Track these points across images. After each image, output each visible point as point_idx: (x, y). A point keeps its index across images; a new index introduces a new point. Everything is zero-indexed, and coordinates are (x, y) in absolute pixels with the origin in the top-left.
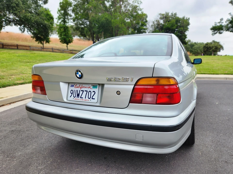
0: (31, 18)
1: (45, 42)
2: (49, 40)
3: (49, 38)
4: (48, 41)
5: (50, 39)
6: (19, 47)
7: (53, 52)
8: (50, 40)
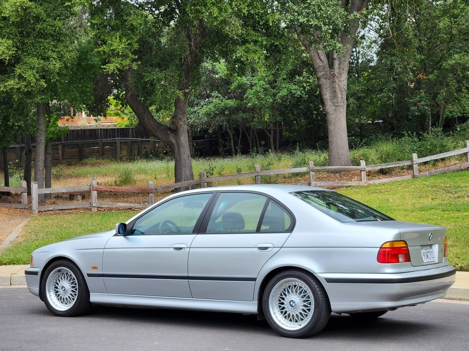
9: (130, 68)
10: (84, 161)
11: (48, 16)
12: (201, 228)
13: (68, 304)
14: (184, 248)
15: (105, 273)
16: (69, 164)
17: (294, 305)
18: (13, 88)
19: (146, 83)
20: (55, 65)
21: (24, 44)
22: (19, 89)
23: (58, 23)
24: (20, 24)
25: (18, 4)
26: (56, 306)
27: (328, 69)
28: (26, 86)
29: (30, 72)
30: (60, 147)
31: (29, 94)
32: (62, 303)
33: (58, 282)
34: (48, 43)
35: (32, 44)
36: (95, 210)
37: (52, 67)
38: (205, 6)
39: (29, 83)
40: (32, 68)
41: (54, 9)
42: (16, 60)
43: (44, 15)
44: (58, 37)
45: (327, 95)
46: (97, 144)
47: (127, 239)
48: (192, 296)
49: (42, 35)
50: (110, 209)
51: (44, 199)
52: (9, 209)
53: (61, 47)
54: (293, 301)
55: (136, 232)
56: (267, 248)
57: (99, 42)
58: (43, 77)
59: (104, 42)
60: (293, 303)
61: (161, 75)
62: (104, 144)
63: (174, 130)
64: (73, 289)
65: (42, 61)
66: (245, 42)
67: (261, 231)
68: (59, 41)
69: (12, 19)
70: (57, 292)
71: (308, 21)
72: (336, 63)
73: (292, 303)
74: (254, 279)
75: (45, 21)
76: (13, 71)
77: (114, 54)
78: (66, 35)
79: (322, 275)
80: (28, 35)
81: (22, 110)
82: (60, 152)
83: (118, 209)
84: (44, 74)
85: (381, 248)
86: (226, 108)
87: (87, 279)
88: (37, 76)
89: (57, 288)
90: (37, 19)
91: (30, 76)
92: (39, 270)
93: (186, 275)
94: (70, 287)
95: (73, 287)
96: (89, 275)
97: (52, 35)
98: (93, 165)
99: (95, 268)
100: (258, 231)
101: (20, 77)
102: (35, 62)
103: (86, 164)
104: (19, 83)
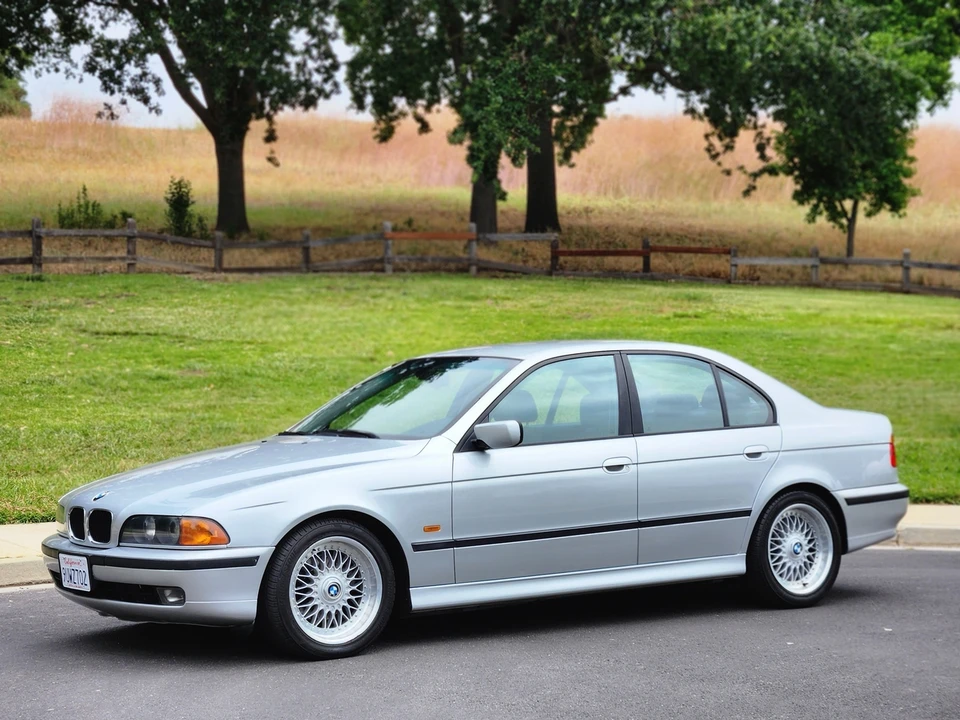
0: (731, 44)
1: (863, 205)
2: (898, 185)
3: (906, 164)
4: (891, 196)
5: (908, 174)
6: (657, 260)
7: (907, 288)
8: (906, 182)
12: (633, 423)
14: (627, 466)
15: (457, 537)
17: (799, 550)
54: (797, 543)
56: (760, 454)
60: (798, 547)
67: (731, 424)
73: (796, 547)
74: (747, 513)
79: (841, 494)
85: (890, 443)
87: (411, 556)
92: (264, 551)
96: (417, 547)
99: (432, 529)
100: (726, 423)
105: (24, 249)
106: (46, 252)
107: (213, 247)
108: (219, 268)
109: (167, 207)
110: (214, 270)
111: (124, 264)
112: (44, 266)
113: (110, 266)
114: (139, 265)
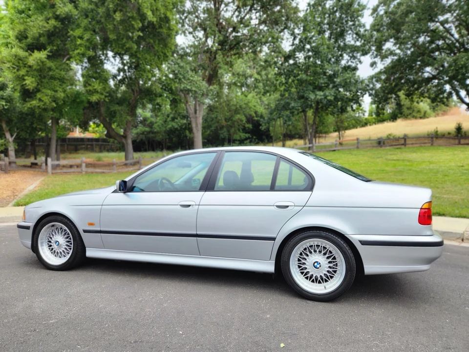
9: (104, 101)
10: (78, 152)
11: (57, 68)
12: (208, 185)
13: (63, 258)
14: (192, 205)
15: (103, 229)
16: (70, 153)
17: (318, 266)
18: (35, 106)
19: (111, 112)
20: (61, 95)
21: (42, 82)
22: (39, 106)
23: (63, 73)
24: (40, 70)
25: (38, 58)
26: (49, 259)
27: (194, 114)
28: (43, 105)
29: (46, 97)
30: (66, 145)
31: (45, 110)
32: (56, 256)
33: (51, 236)
34: (57, 83)
35: (47, 83)
36: (84, 173)
37: (59, 96)
38: (145, 72)
39: (45, 103)
40: (47, 95)
41: (60, 65)
42: (37, 90)
43: (54, 67)
44: (62, 80)
45: (194, 125)
46: (84, 145)
47: (128, 196)
48: (200, 253)
49: (53, 78)
50: (92, 173)
51: (55, 167)
52: (34, 171)
53: (64, 86)
54: (317, 262)
55: (135, 189)
56: (288, 206)
57: (87, 85)
58: (54, 101)
59: (90, 85)
60: (318, 264)
61: (120, 108)
62: (88, 145)
63: (125, 137)
64: (68, 244)
65: (53, 92)
66: (161, 96)
67: (276, 188)
68: (63, 82)
69: (35, 67)
70: (51, 246)
71: (191, 88)
72: (198, 112)
73: (316, 264)
74: (274, 239)
75: (54, 71)
76: (36, 96)
77: (96, 91)
78: (67, 80)
79: (355, 237)
80: (45, 77)
81: (41, 119)
82: (66, 148)
83: (96, 173)
84: (55, 100)
85: (421, 209)
86: (145, 131)
87: (83, 234)
88: (50, 100)
89: (50, 242)
90: (50, 69)
91: (46, 99)
92: (31, 224)
93: (194, 233)
94: (64, 242)
95: (68, 242)
96: (85, 231)
97: (59, 79)
98: (82, 154)
99: (91, 224)
100: (272, 188)
101: (40, 100)
102: (49, 92)
103: (79, 153)
104: (38, 103)
105: (403, 142)
106: (407, 142)
107: (458, 139)
108: (459, 144)
109: (455, 130)
110: (458, 144)
111: (430, 144)
112: (407, 146)
113: (426, 145)
114: (434, 144)
